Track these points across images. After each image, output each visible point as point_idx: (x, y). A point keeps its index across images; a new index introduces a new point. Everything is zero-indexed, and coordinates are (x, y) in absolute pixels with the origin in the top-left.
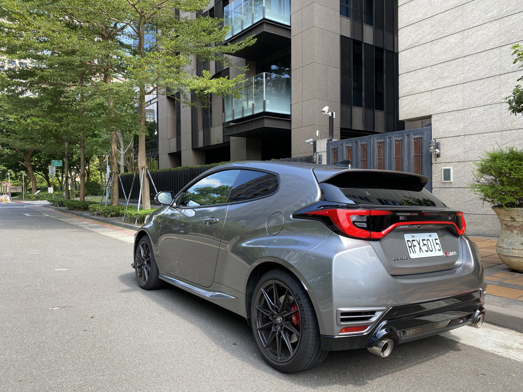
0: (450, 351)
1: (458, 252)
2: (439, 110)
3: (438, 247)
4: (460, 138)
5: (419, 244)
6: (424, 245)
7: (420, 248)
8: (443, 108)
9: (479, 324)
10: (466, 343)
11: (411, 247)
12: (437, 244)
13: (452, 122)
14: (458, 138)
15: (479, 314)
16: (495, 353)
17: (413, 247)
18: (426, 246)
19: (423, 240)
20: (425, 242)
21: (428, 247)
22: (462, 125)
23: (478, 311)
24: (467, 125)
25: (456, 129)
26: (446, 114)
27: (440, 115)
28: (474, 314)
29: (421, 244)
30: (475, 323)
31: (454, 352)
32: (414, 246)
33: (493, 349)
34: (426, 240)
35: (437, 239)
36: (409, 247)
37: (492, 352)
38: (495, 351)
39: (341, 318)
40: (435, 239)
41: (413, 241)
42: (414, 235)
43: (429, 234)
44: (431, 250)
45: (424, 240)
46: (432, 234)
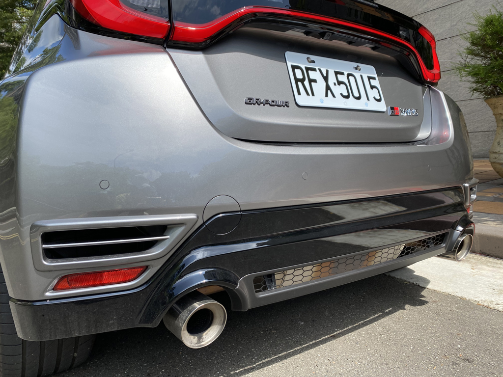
0: (407, 306)
1: (420, 110)
2: (420, 10)
3: (373, 93)
4: (446, 42)
5: (326, 79)
6: (340, 83)
7: (328, 88)
8: (426, 6)
9: (462, 254)
10: (436, 289)
11: (302, 81)
12: (372, 87)
13: (437, 22)
14: (443, 42)
15: (463, 233)
16: (492, 306)
17: (306, 83)
18: (342, 86)
19: (337, 73)
20: (341, 78)
21: (349, 88)
22: (448, 25)
23: (460, 228)
24: (455, 23)
25: (441, 31)
26: (429, 13)
27: (422, 15)
28: (452, 233)
29: (332, 79)
30: (453, 251)
31: (412, 307)
32: (311, 81)
33: (487, 298)
34: (346, 73)
35: (374, 78)
36: (297, 80)
37: (486, 304)
38: (491, 302)
39: (45, 250)
40: (369, 78)
41: (308, 69)
42: (312, 57)
43: (355, 64)
44: (357, 95)
45: (342, 74)
46: (361, 66)
